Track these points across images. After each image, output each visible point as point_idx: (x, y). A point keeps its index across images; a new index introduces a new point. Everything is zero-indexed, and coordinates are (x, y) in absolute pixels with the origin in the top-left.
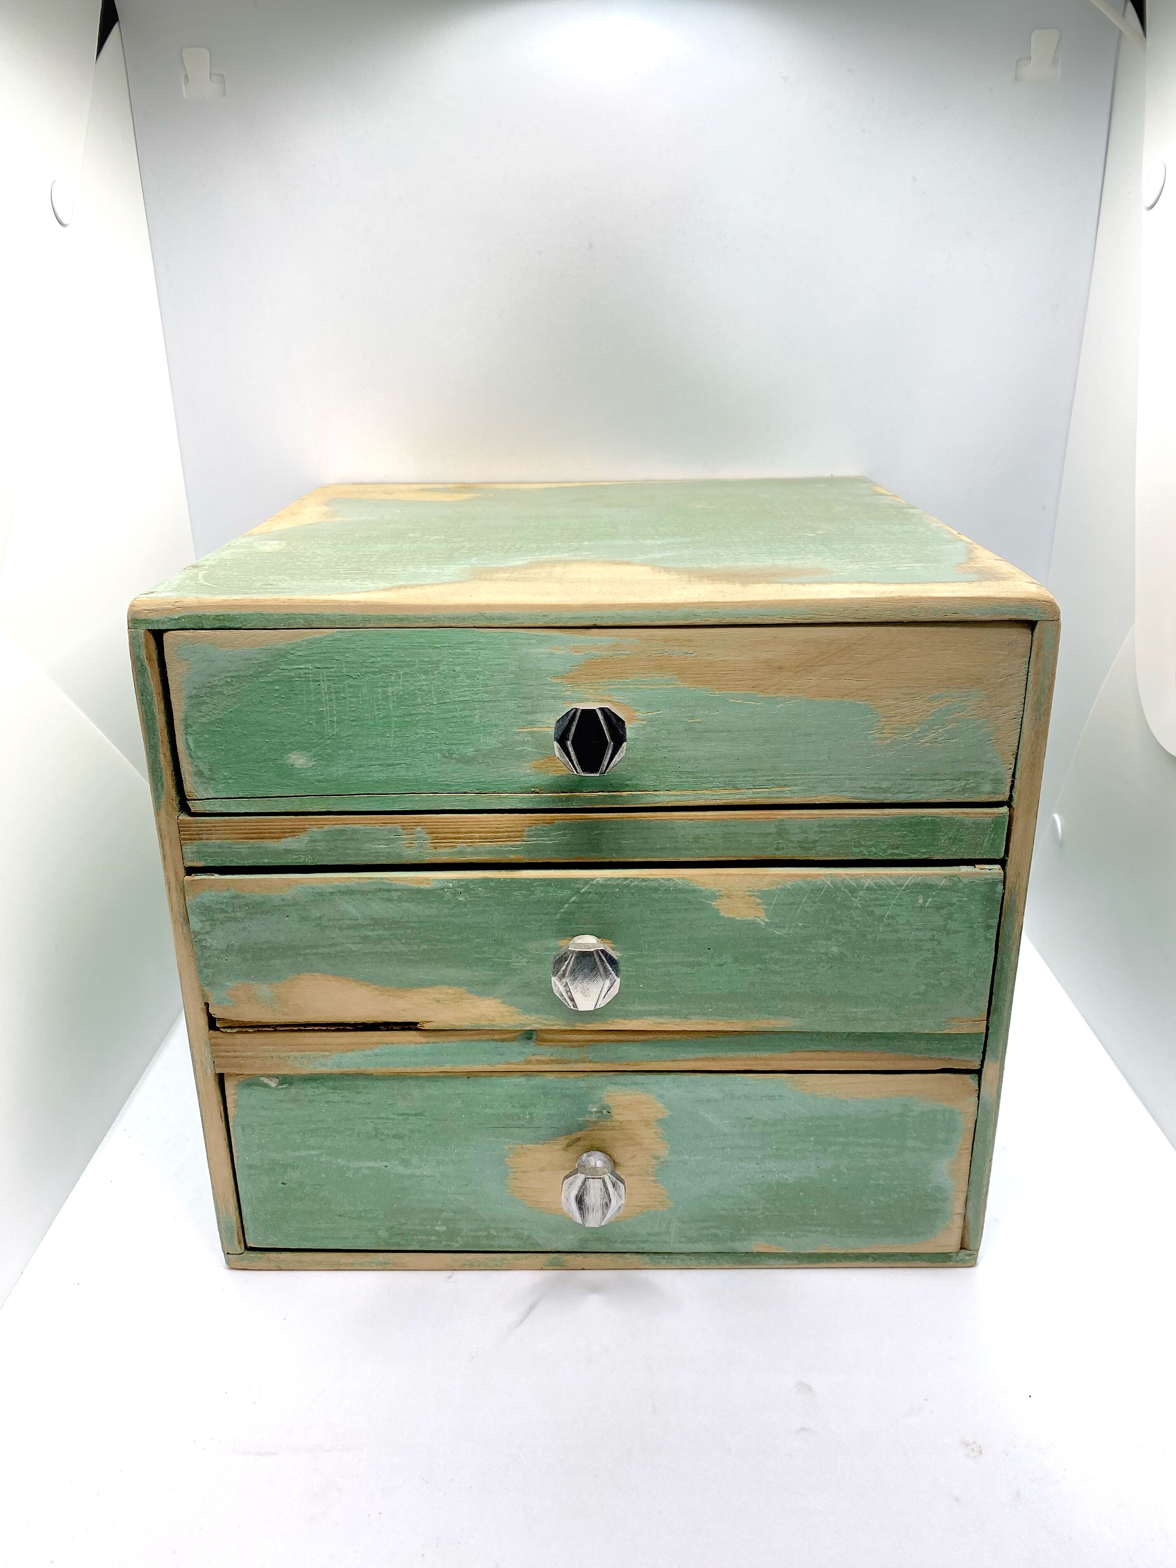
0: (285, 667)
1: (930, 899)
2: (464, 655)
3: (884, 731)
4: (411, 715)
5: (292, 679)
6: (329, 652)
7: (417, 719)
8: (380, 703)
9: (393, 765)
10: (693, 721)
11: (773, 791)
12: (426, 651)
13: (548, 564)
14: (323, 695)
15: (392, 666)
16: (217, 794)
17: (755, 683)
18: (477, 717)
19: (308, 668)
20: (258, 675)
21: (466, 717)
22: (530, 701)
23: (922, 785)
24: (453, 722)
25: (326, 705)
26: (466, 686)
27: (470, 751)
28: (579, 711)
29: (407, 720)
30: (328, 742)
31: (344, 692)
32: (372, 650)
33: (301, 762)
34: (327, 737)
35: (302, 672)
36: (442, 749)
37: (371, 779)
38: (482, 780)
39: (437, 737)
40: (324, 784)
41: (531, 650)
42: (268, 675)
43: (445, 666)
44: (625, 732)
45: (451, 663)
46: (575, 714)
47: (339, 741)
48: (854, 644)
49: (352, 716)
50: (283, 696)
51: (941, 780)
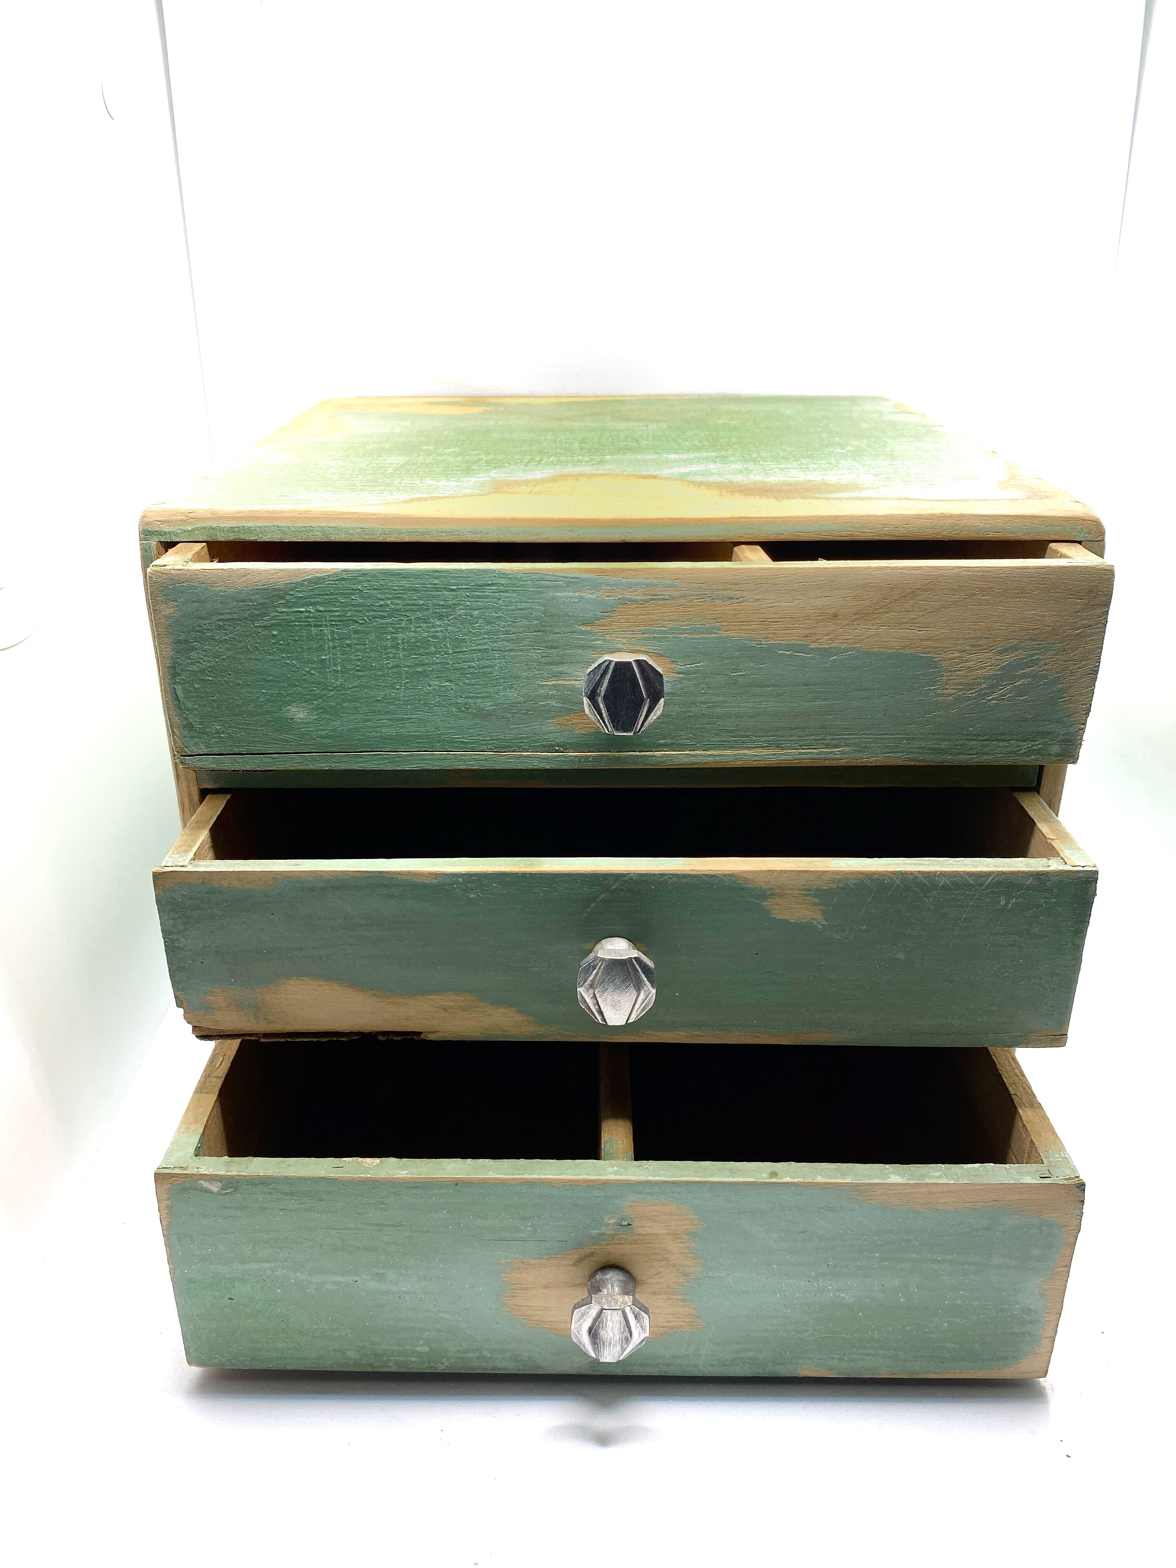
0: (284, 610)
1: (1014, 900)
2: (483, 598)
3: (947, 687)
4: (424, 665)
5: (292, 624)
6: (332, 594)
7: (431, 669)
8: (389, 651)
9: (403, 719)
10: (736, 674)
11: (822, 752)
12: (442, 593)
13: (571, 478)
14: (326, 641)
15: (403, 610)
16: (209, 749)
17: (807, 632)
18: (496, 668)
19: (309, 612)
20: (254, 618)
21: (485, 667)
22: (556, 650)
23: (986, 746)
24: (470, 673)
25: (329, 653)
26: (485, 633)
27: (488, 705)
28: (613, 664)
29: (419, 670)
30: (332, 693)
31: (349, 638)
32: (380, 591)
33: (301, 715)
34: (330, 688)
35: (303, 615)
36: (458, 703)
37: (378, 735)
38: (502, 737)
39: (452, 689)
40: (328, 740)
41: (557, 594)
42: (265, 619)
43: (462, 611)
44: (663, 687)
45: (468, 608)
46: (608, 667)
47: (343, 692)
48: (919, 589)
49: (358, 666)
50: (281, 643)
51: (1006, 741)
